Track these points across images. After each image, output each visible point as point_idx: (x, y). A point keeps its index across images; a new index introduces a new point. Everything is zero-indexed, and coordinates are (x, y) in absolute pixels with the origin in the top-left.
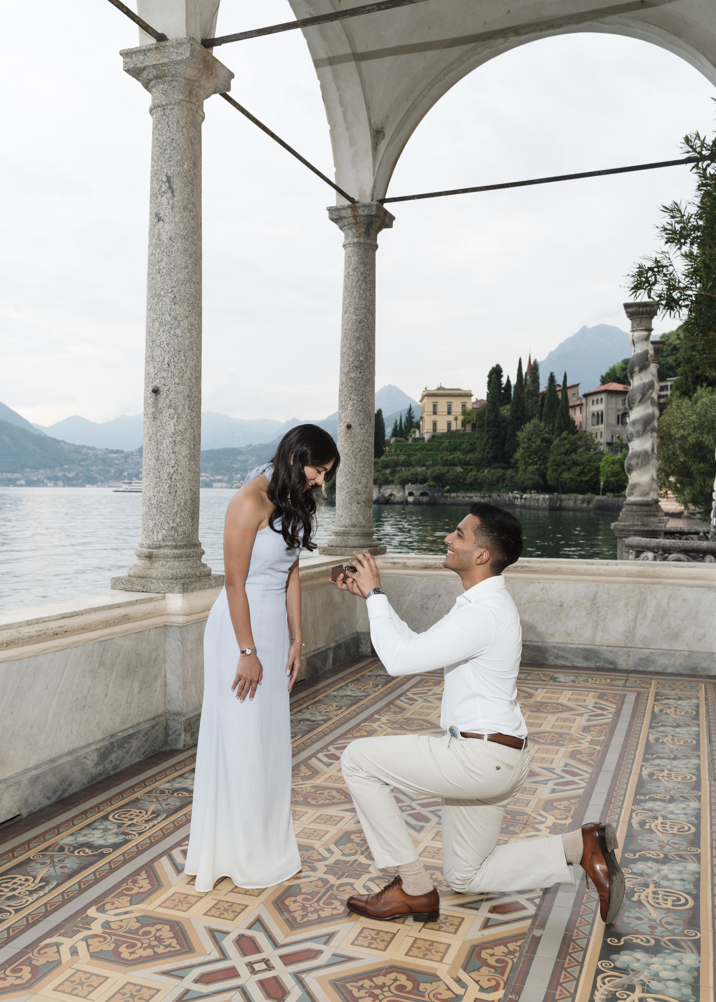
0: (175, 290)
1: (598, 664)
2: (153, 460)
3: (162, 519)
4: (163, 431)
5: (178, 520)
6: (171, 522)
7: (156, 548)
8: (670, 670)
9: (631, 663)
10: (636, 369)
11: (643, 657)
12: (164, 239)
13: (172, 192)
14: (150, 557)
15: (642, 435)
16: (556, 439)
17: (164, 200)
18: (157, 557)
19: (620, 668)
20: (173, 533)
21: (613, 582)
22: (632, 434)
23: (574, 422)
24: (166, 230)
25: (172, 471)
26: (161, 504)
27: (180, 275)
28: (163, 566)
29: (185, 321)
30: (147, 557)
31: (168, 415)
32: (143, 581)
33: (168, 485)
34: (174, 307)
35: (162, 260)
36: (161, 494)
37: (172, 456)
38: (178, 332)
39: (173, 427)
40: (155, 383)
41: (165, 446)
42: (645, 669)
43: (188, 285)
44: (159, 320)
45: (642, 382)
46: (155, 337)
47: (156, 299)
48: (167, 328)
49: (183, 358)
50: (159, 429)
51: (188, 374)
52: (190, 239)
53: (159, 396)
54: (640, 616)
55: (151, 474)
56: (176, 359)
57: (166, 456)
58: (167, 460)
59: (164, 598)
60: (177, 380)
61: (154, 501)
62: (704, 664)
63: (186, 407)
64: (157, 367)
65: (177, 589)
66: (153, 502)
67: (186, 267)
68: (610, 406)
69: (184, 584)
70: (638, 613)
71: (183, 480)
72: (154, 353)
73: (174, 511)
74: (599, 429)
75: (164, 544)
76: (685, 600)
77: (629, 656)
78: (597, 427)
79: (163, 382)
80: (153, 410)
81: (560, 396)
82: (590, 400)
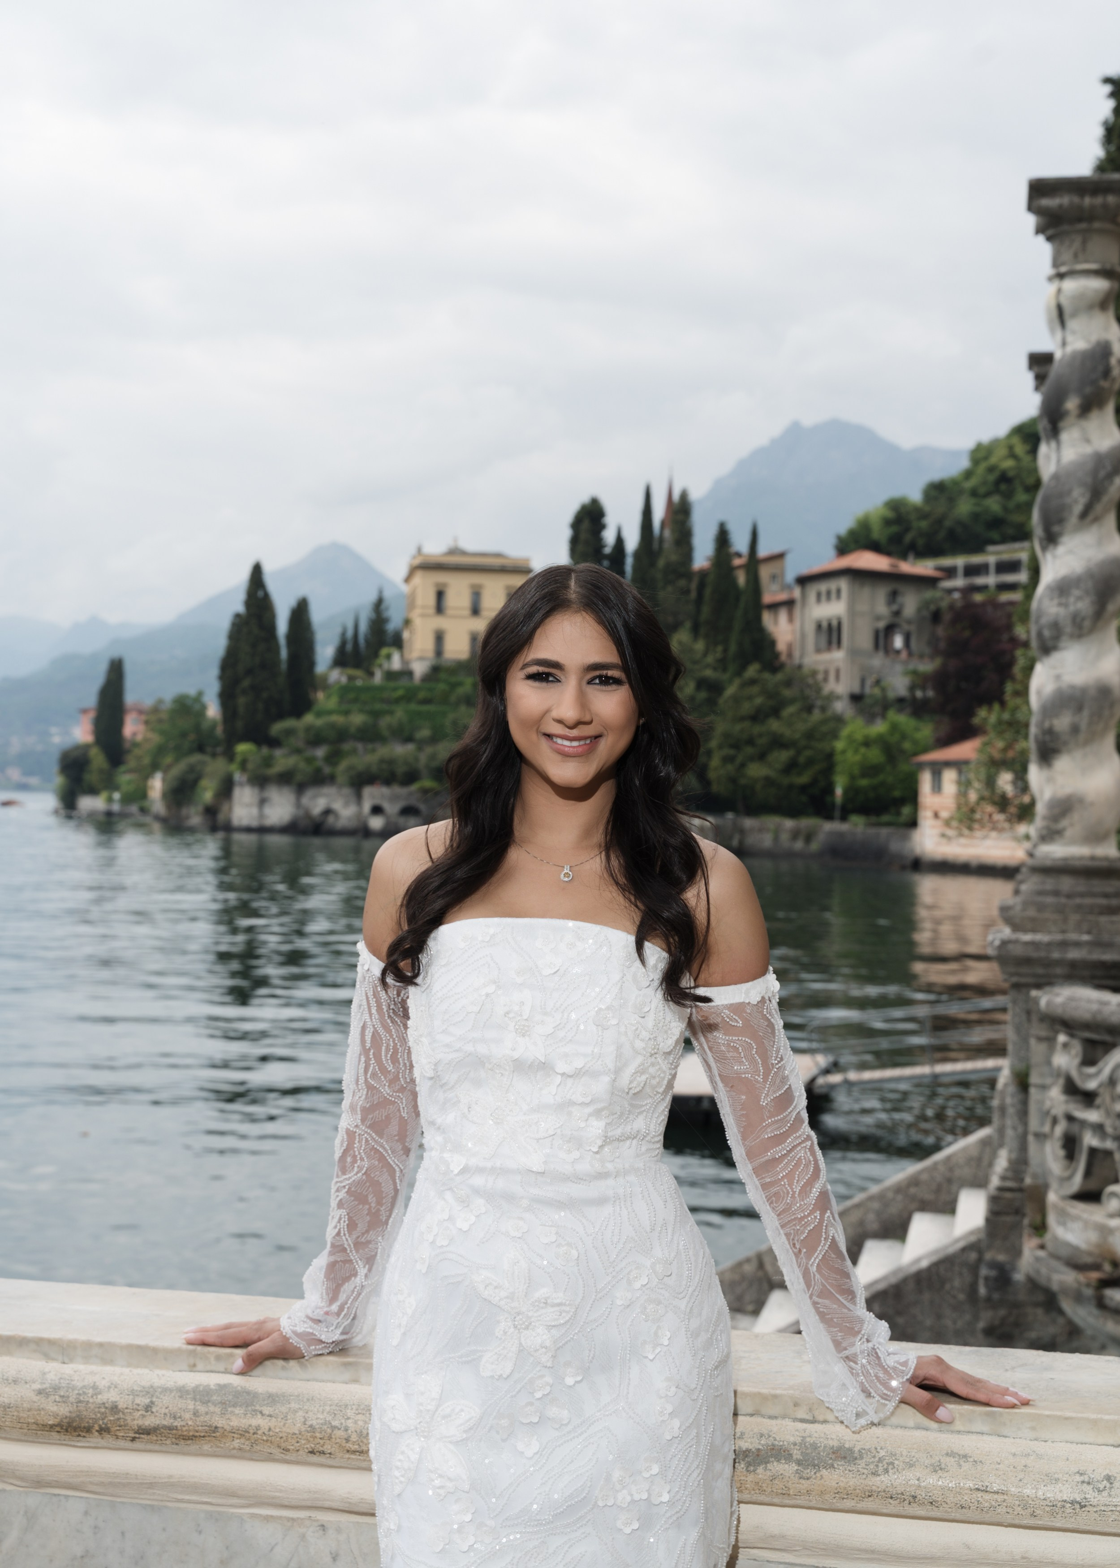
10: (1072, 404)
15: (1092, 630)
16: (730, 681)
22: (1056, 626)
23: (773, 643)
45: (1088, 450)
68: (858, 608)
74: (831, 661)
78: (827, 656)
81: (741, 579)
82: (812, 590)
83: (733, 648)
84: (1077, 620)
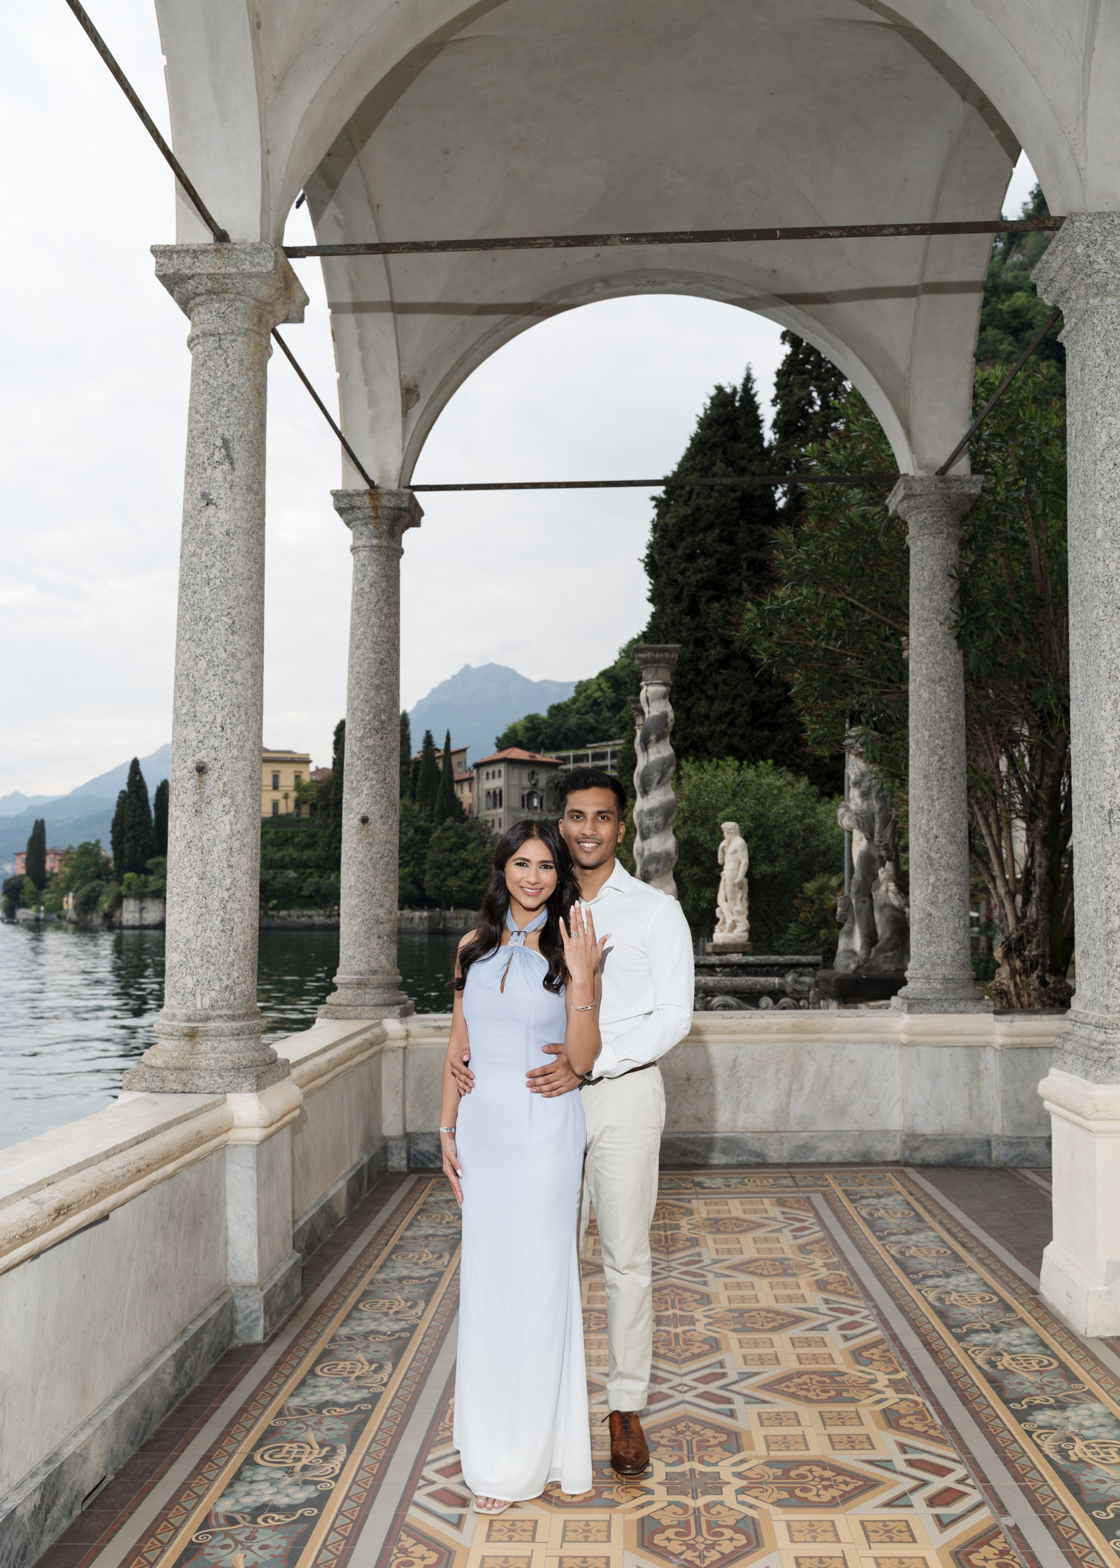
0: (234, 612)
1: (740, 1159)
2: (195, 879)
3: (210, 973)
4: (213, 832)
5: (236, 975)
6: (224, 978)
7: (201, 1020)
8: (835, 1159)
9: (785, 1153)
10: (653, 738)
11: (801, 1143)
12: (217, 533)
13: (232, 463)
14: (192, 1035)
16: (436, 829)
17: (218, 474)
18: (206, 1035)
19: (771, 1161)
20: (227, 995)
21: (760, 1042)
23: (461, 804)
24: (221, 520)
25: (226, 895)
26: (208, 949)
27: (241, 590)
28: (214, 1049)
29: (247, 660)
30: (186, 1035)
31: (220, 806)
32: (184, 1075)
33: (220, 919)
34: (231, 637)
35: (213, 565)
36: (209, 934)
37: (227, 871)
38: (238, 677)
39: (228, 827)
40: (198, 757)
41: (215, 856)
42: (804, 1161)
43: (252, 605)
44: (207, 658)
46: (199, 683)
47: (201, 624)
48: (221, 669)
49: (243, 717)
50: (205, 828)
51: (251, 743)
52: (255, 535)
53: (205, 777)
54: (795, 1087)
55: (191, 902)
56: (234, 720)
57: (216, 872)
58: (219, 878)
59: (225, 1101)
60: (235, 752)
61: (196, 945)
62: (879, 1147)
63: (247, 794)
64: (203, 730)
65: (246, 1086)
66: (193, 946)
67: (250, 578)
68: (512, 782)
69: (258, 1076)
70: (792, 1084)
71: (242, 909)
72: (198, 709)
73: (229, 960)
74: (496, 815)
75: (214, 1014)
76: (852, 1062)
77: (782, 1144)
78: (494, 811)
79: (213, 754)
80: (196, 798)
81: (441, 765)
82: (484, 771)
83: (437, 808)
84: (657, 826)
